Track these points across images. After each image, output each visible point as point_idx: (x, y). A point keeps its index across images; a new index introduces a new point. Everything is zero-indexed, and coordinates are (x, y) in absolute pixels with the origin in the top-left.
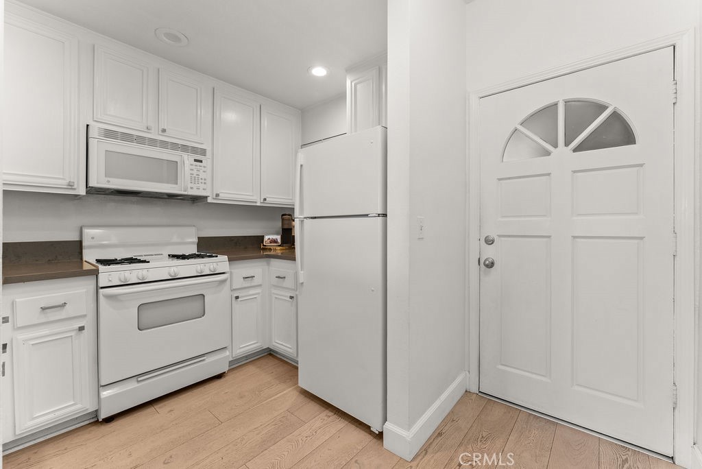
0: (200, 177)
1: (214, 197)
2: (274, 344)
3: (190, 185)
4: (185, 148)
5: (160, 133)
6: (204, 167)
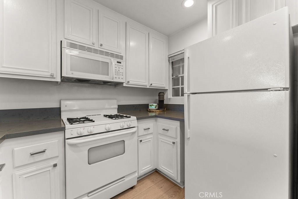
0: (120, 72)
1: (127, 83)
2: (161, 167)
3: (115, 76)
4: (112, 55)
5: (99, 47)
6: (122, 66)
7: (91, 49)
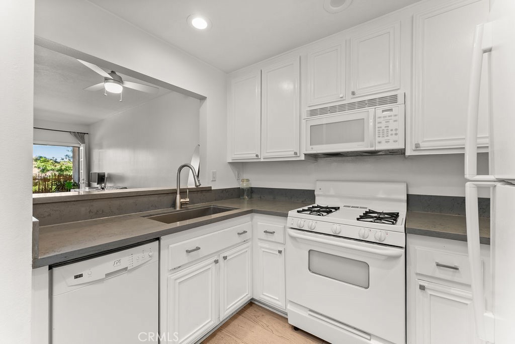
0: (390, 128)
1: (414, 148)
3: (378, 139)
4: (372, 102)
5: (350, 97)
7: (334, 107)
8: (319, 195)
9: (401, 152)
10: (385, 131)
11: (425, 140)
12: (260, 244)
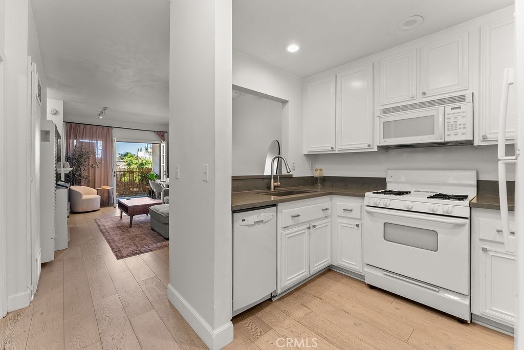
0: (458, 123)
1: (481, 139)
3: (447, 133)
4: (441, 101)
6: (464, 112)
7: (406, 106)
8: (390, 182)
9: (470, 143)
10: (454, 125)
11: (492, 132)
12: (339, 220)
